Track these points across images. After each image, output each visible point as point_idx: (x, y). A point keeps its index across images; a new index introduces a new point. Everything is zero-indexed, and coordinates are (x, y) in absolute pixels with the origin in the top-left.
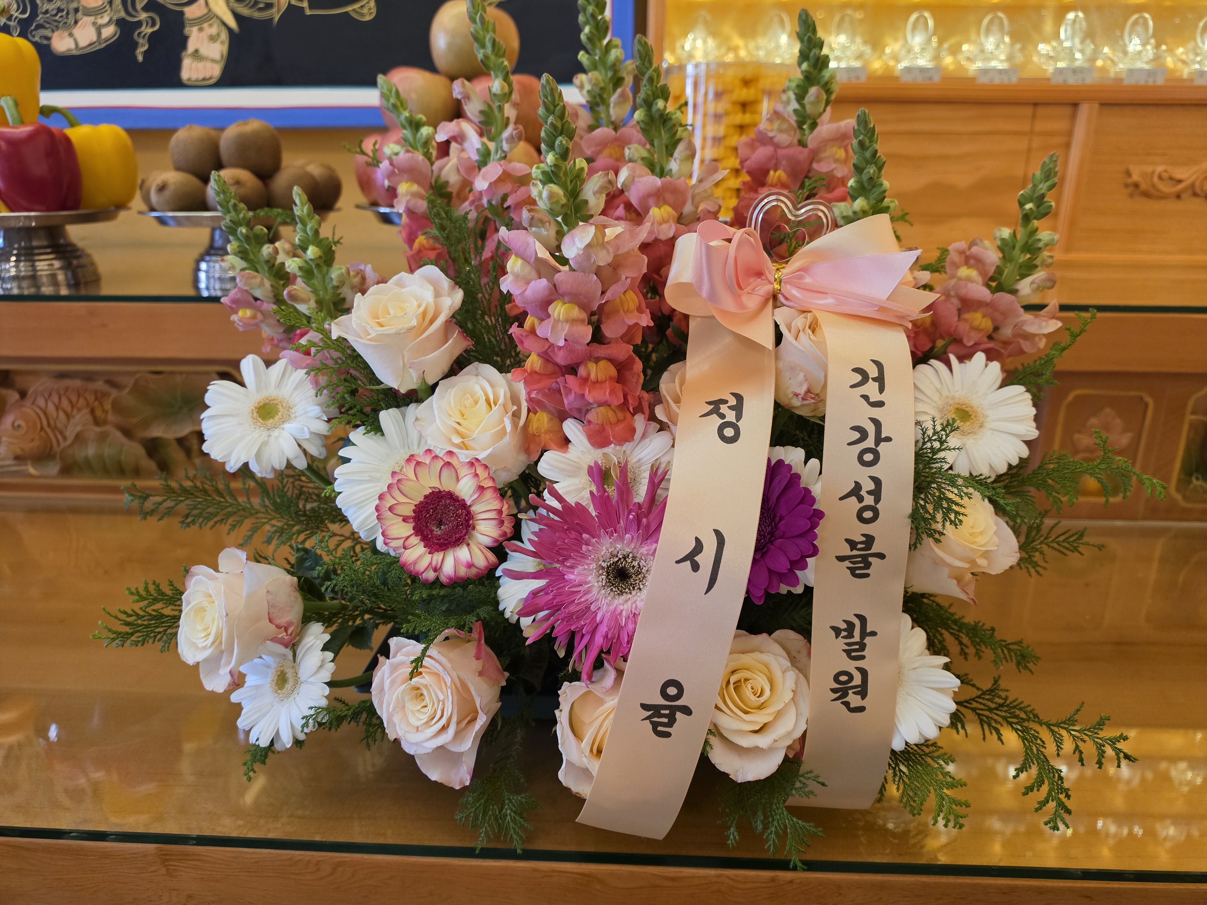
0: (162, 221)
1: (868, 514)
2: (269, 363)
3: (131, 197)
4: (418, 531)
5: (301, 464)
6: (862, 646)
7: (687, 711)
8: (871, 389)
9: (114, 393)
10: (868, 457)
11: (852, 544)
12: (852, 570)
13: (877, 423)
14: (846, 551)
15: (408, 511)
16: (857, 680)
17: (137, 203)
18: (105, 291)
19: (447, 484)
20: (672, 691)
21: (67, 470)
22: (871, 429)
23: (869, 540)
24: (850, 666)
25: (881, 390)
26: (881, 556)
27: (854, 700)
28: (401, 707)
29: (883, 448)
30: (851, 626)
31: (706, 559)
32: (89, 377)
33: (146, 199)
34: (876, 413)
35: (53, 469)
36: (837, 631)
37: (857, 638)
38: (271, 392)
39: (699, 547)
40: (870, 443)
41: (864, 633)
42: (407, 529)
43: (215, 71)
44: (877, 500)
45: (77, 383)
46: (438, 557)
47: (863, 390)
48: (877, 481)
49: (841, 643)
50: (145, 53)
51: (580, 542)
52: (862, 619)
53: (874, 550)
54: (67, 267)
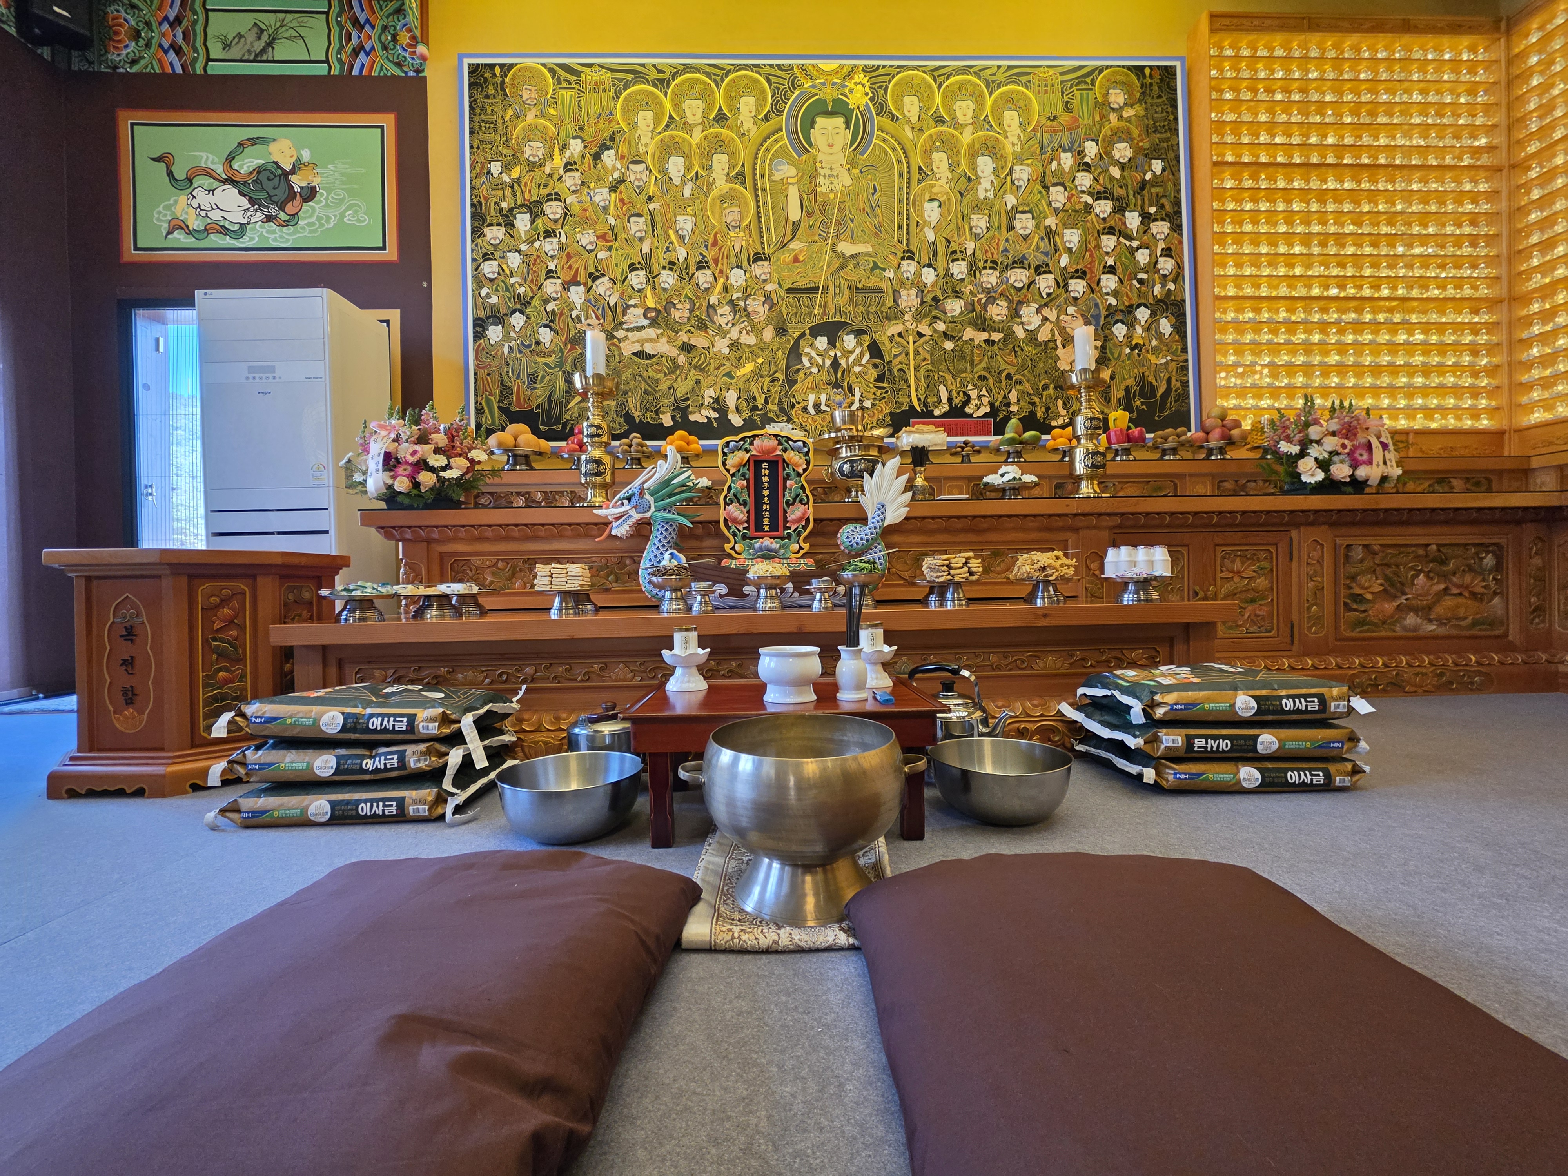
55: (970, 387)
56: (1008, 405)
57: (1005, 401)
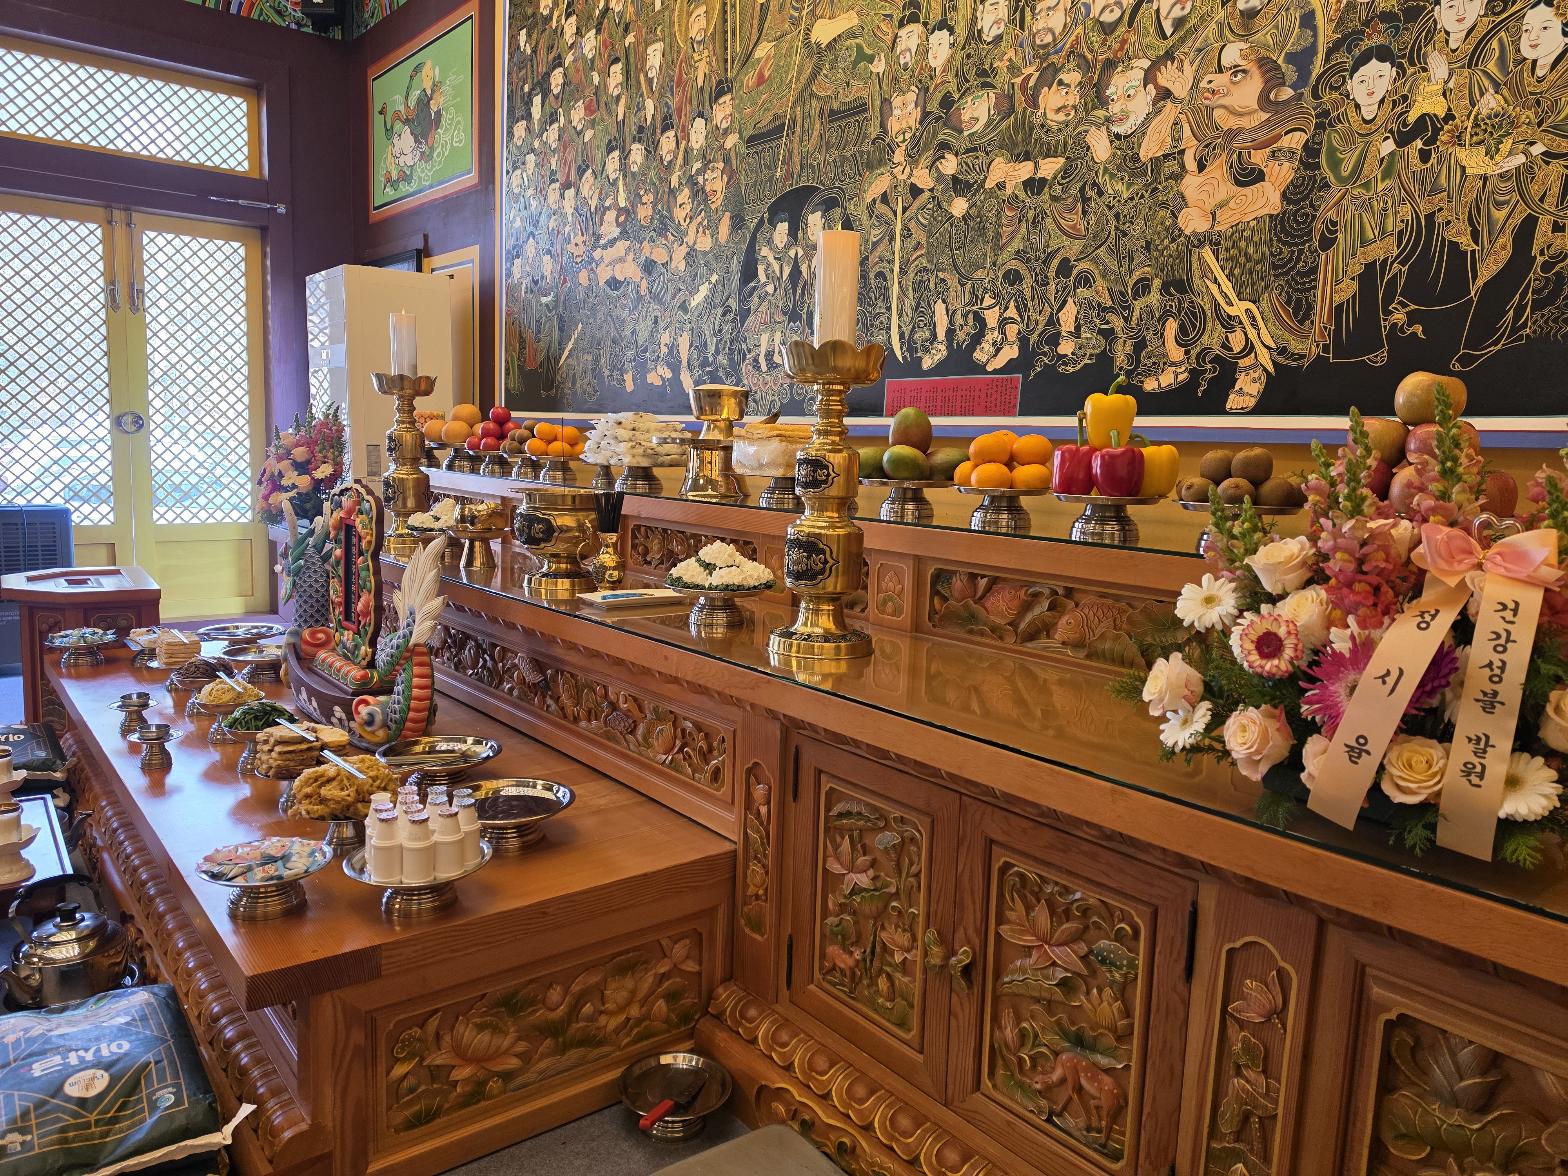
0: (1185, 507)
1: (1496, 679)
2: (1217, 579)
3: (1170, 491)
4: (1258, 648)
5: (1219, 627)
6: (1485, 752)
7: (1368, 753)
8: (1508, 615)
9: (1131, 611)
10: (1500, 649)
11: (1485, 694)
12: (1484, 709)
13: (1508, 633)
14: (1481, 697)
15: (1254, 638)
16: (1479, 769)
17: (1173, 495)
18: (1140, 546)
19: (1274, 629)
20: (1362, 741)
21: (1089, 656)
22: (1504, 635)
23: (1495, 694)
24: (1476, 761)
25: (1515, 615)
26: (1502, 704)
27: (1475, 780)
28: (1234, 735)
29: (1509, 645)
30: (1479, 739)
31: (1390, 681)
32: (1117, 598)
33: (1179, 493)
34: (1509, 627)
35: (1082, 654)
36: (1470, 740)
37: (1482, 745)
38: (1214, 592)
39: (1388, 673)
40: (1502, 641)
41: (1487, 744)
42: (1252, 647)
43: (1252, 403)
44: (1503, 671)
45: (1110, 602)
46: (1264, 662)
47: (1503, 614)
48: (1504, 663)
49: (1471, 747)
50: (1204, 392)
51: (1339, 671)
52: (1487, 738)
53: (1498, 699)
54: (1122, 530)
55: (988, 301)
56: (1055, 340)
57: (1051, 330)
